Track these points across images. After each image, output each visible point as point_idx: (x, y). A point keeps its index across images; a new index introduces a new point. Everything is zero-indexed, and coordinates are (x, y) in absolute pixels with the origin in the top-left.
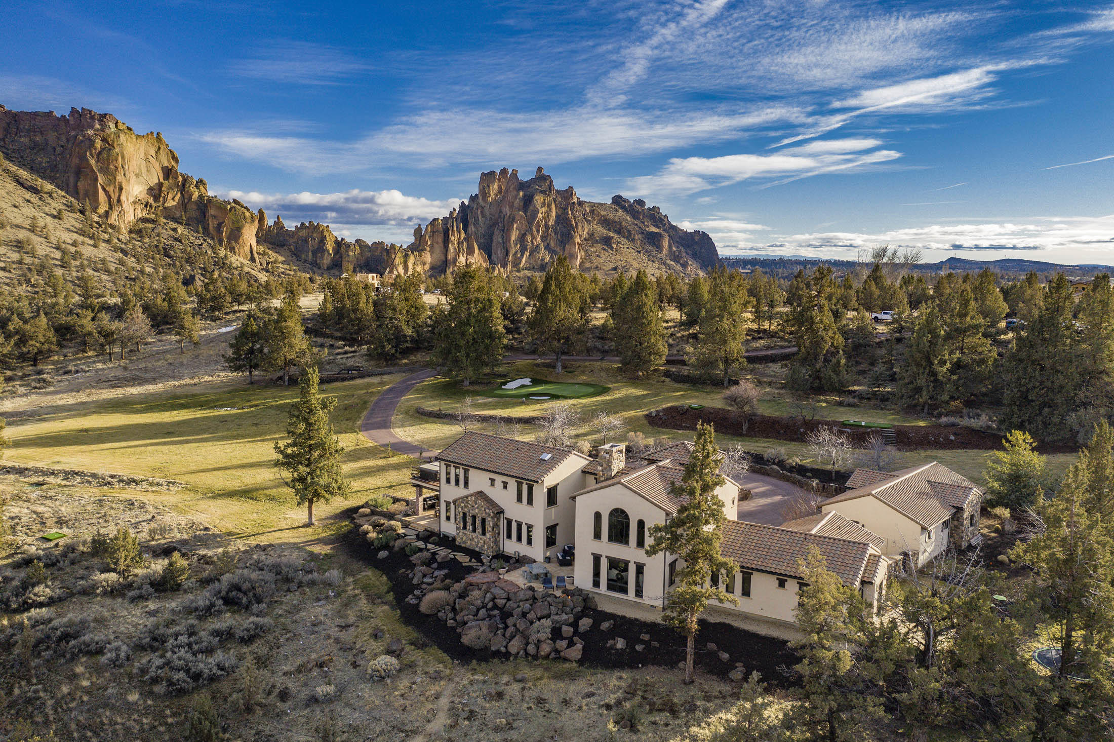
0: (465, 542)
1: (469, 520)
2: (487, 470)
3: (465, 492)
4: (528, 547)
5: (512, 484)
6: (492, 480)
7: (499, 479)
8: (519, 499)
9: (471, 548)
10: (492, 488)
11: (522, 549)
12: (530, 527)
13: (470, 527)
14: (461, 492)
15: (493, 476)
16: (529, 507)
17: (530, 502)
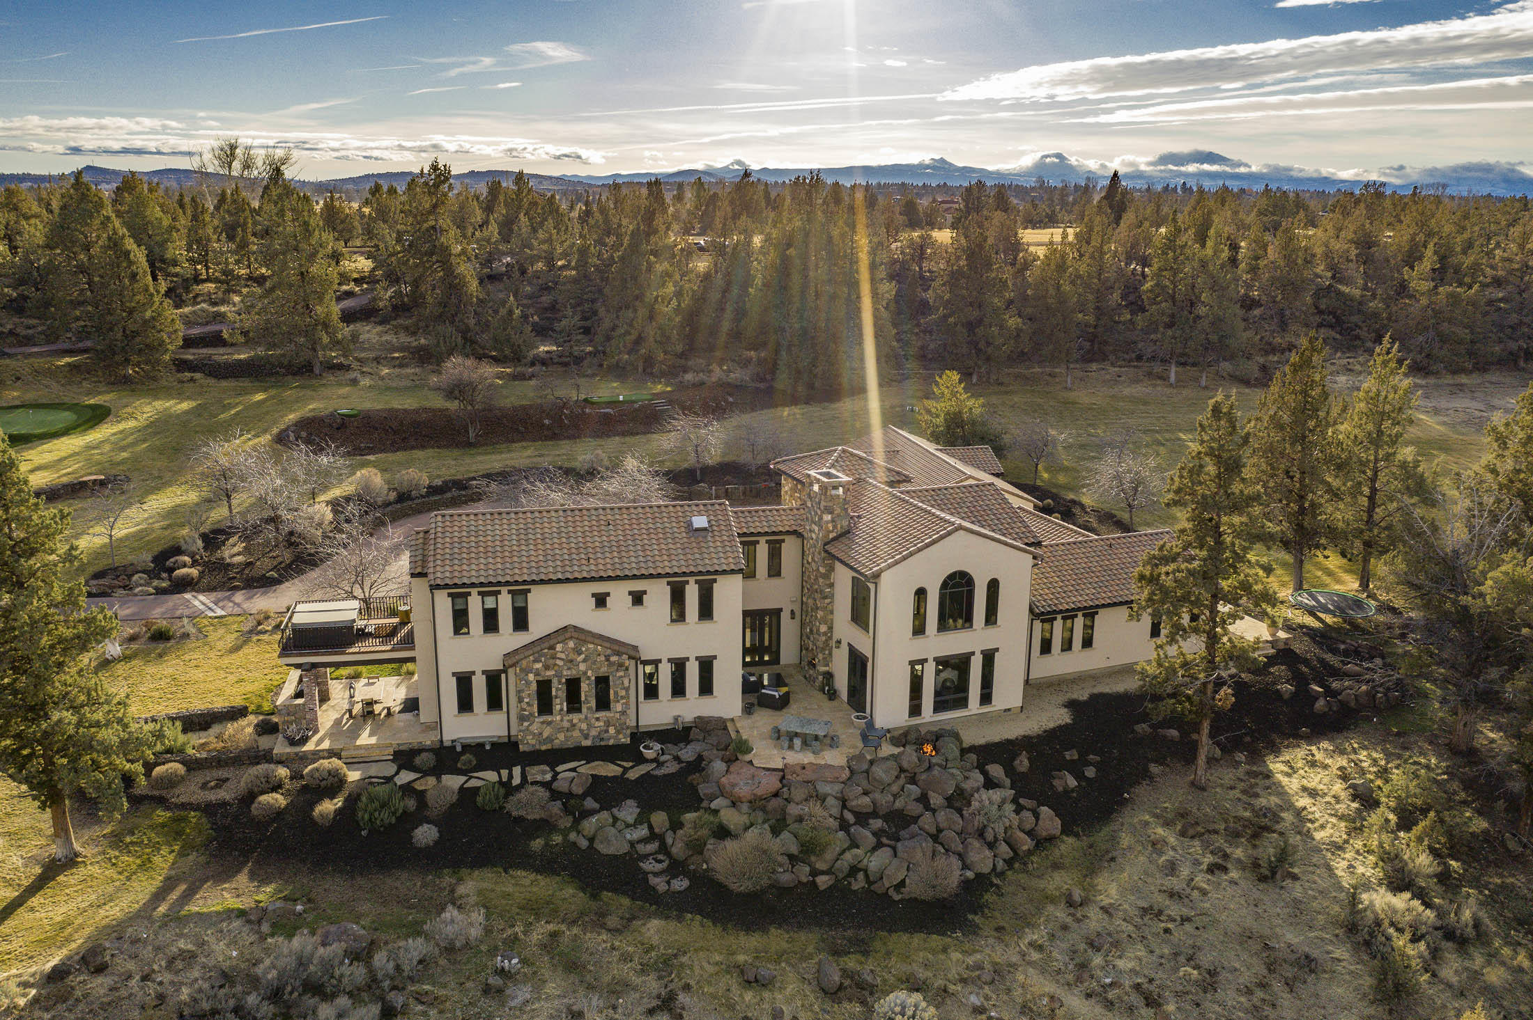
0: (550, 740)
1: (558, 691)
2: (584, 580)
3: (523, 639)
4: (706, 700)
5: (659, 594)
6: (601, 601)
7: (619, 593)
8: (679, 614)
9: (570, 744)
10: (601, 613)
11: (692, 707)
12: (706, 666)
13: (560, 704)
14: (508, 639)
15: (600, 588)
16: (707, 626)
17: (706, 612)
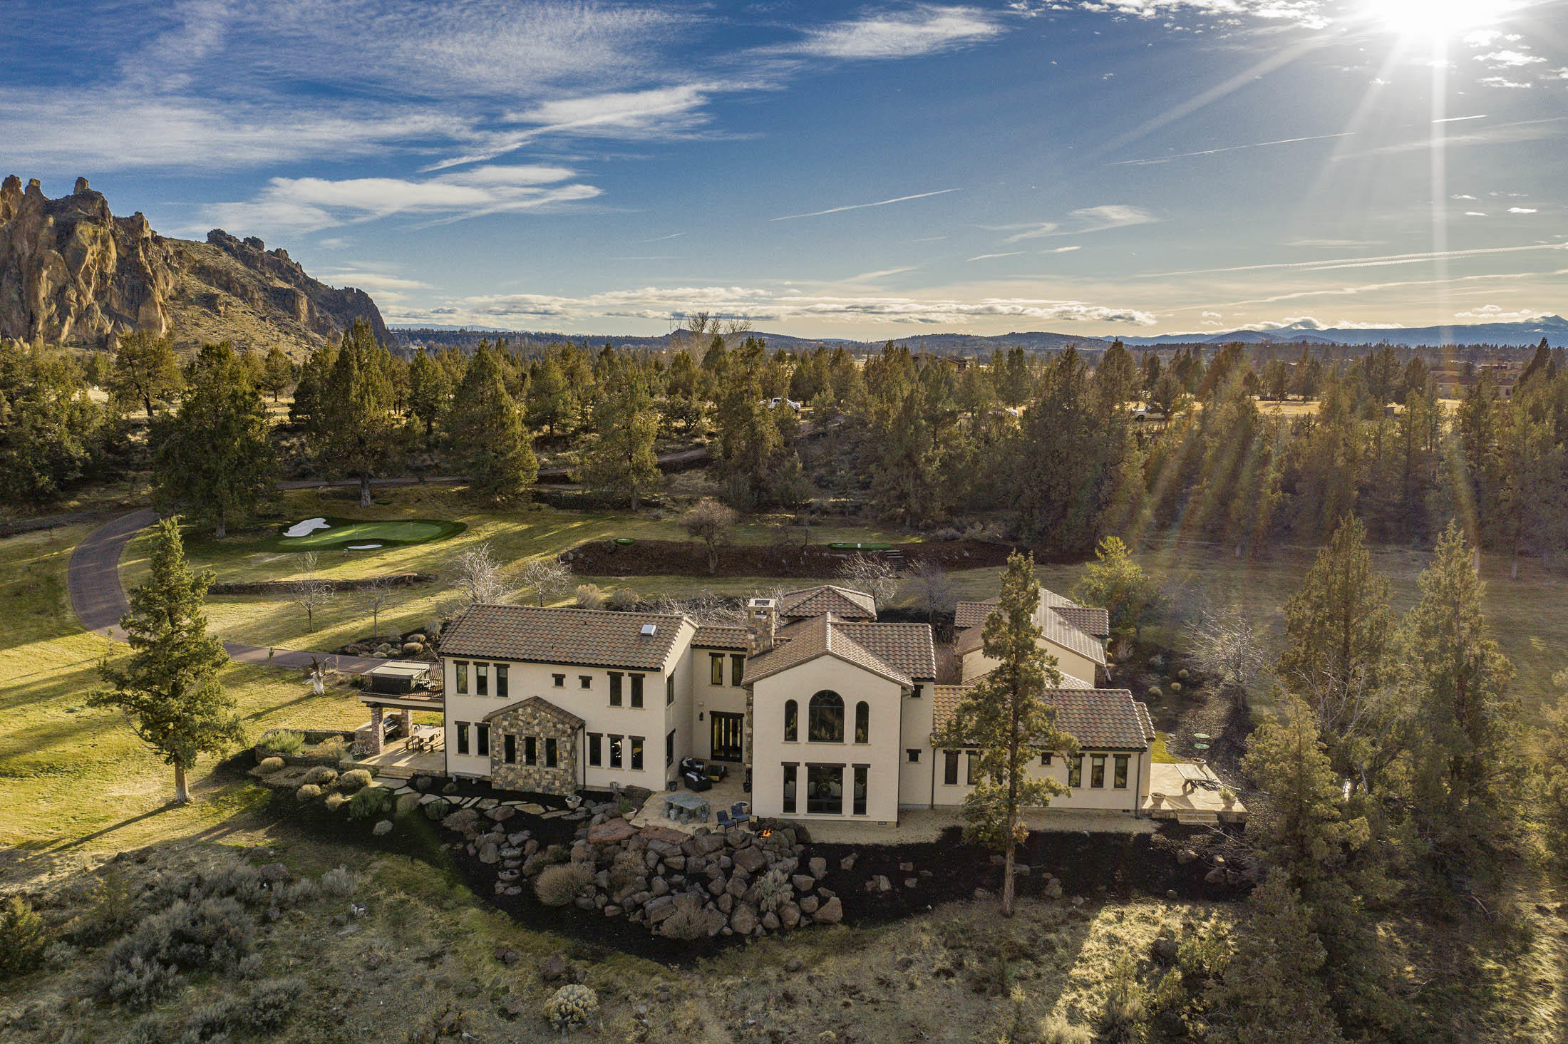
0: (512, 783)
1: (520, 745)
2: (548, 662)
3: (502, 703)
4: (637, 773)
5: (601, 680)
6: (559, 680)
7: (572, 676)
8: (616, 700)
9: (526, 789)
10: (559, 690)
11: (625, 777)
12: (637, 742)
13: (521, 756)
14: (493, 702)
15: (559, 670)
16: (637, 711)
17: (637, 701)
